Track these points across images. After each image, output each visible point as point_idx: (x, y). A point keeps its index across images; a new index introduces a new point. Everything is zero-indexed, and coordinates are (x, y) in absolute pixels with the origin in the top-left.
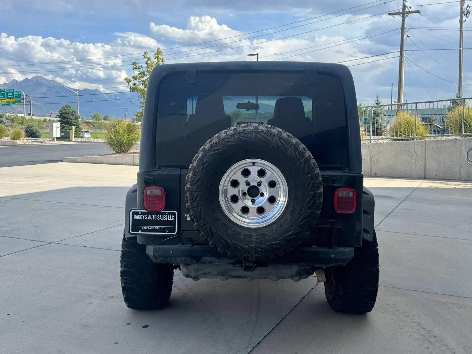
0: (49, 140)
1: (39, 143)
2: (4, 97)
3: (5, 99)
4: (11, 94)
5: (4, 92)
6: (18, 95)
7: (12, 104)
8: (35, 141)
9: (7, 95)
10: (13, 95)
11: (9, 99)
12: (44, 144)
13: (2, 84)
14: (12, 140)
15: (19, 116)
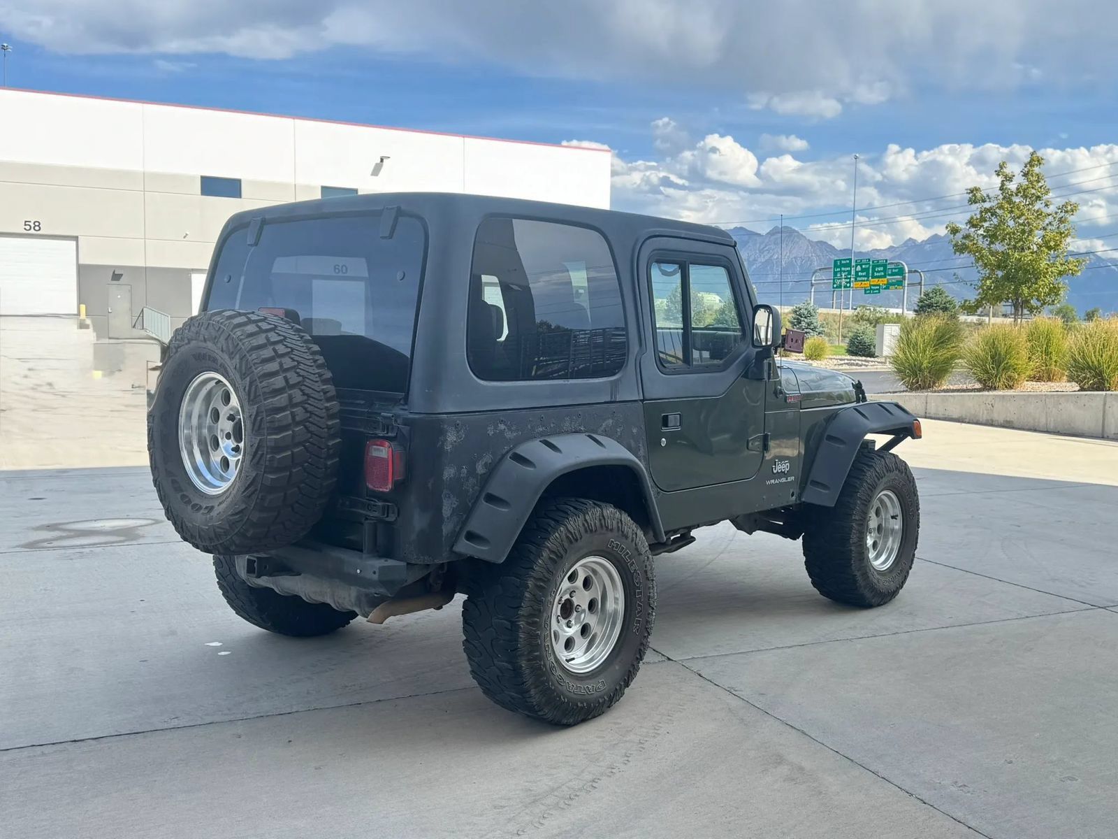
0: (879, 362)
1: (854, 367)
2: (867, 276)
3: (867, 281)
4: (882, 269)
5: (867, 266)
6: (897, 270)
7: (885, 289)
8: (847, 364)
9: (874, 271)
10: (885, 271)
11: (877, 280)
12: (864, 369)
13: (885, 250)
14: (806, 360)
15: (893, 314)
